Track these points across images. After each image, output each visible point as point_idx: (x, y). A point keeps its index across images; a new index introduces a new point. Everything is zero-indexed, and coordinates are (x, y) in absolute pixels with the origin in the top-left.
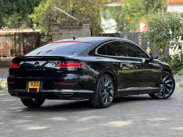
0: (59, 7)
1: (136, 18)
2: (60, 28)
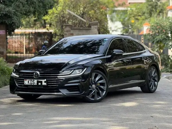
0: (70, 10)
1: (140, 22)
2: (72, 29)
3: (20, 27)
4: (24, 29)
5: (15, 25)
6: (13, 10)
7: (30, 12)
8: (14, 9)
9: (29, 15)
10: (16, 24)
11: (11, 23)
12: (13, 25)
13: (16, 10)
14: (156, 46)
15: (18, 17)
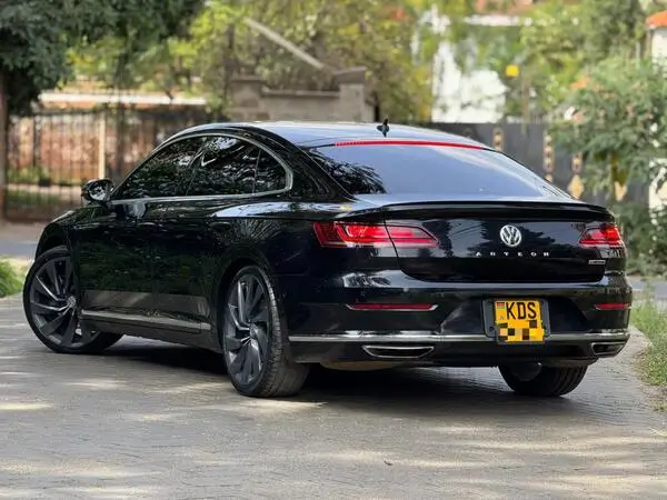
0: (267, 24)
1: (566, 74)
2: (263, 96)
3: (60, 84)
4: (104, 91)
5: (42, 75)
6: (34, 13)
7: (100, 23)
8: (37, 13)
9: (100, 36)
10: (46, 70)
11: (27, 64)
12: (31, 72)
13: (46, 15)
14: (600, 172)
15: (51, 42)
